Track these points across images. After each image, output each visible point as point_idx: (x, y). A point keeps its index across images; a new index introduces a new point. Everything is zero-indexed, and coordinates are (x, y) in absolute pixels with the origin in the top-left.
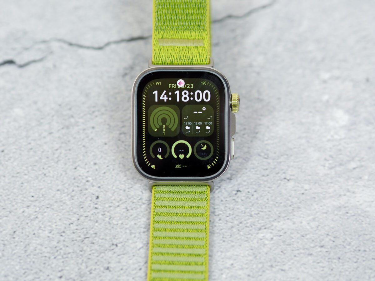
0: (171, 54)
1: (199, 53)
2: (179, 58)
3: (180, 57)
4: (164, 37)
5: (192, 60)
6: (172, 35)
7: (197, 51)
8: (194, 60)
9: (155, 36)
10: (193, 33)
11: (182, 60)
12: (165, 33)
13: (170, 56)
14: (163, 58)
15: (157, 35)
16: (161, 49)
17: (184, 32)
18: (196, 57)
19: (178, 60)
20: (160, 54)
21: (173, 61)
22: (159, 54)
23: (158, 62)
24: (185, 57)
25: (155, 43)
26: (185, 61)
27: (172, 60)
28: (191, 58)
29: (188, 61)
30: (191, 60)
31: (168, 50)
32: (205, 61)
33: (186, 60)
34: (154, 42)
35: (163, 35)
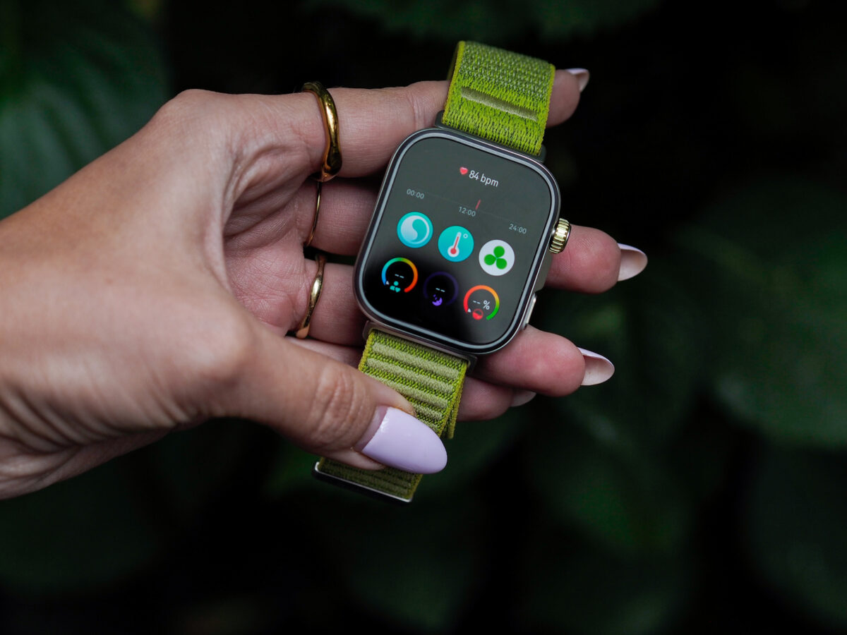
0: (478, 114)
1: (527, 128)
2: (491, 124)
3: (493, 125)
4: (472, 87)
5: (512, 134)
6: (486, 89)
7: (524, 125)
8: (515, 137)
9: (457, 81)
10: (523, 98)
11: (495, 130)
12: (475, 83)
13: (477, 118)
14: (463, 117)
15: (461, 80)
16: (462, 103)
17: (508, 92)
18: (519, 132)
19: (489, 128)
20: (460, 108)
21: (478, 127)
22: (458, 109)
23: (452, 121)
24: (501, 126)
25: (455, 90)
26: (499, 134)
27: (477, 125)
28: (511, 132)
29: (505, 135)
30: (510, 135)
31: (474, 108)
32: (534, 143)
33: (501, 132)
34: (453, 89)
35: (471, 83)
